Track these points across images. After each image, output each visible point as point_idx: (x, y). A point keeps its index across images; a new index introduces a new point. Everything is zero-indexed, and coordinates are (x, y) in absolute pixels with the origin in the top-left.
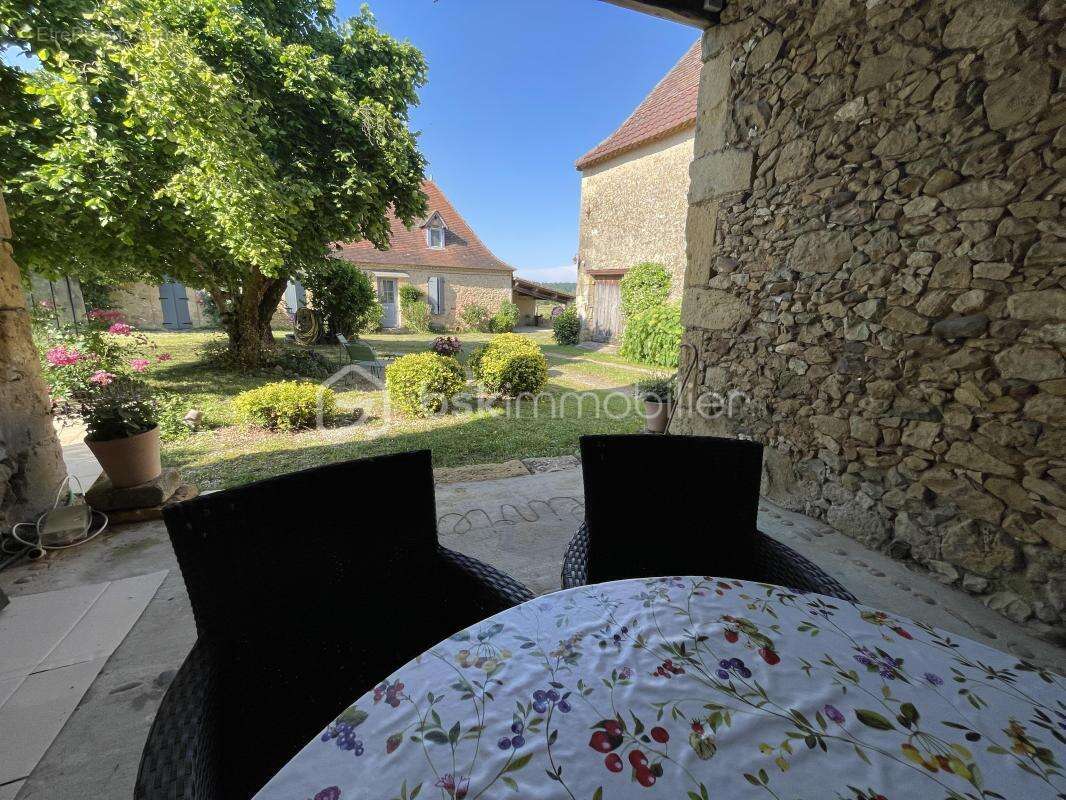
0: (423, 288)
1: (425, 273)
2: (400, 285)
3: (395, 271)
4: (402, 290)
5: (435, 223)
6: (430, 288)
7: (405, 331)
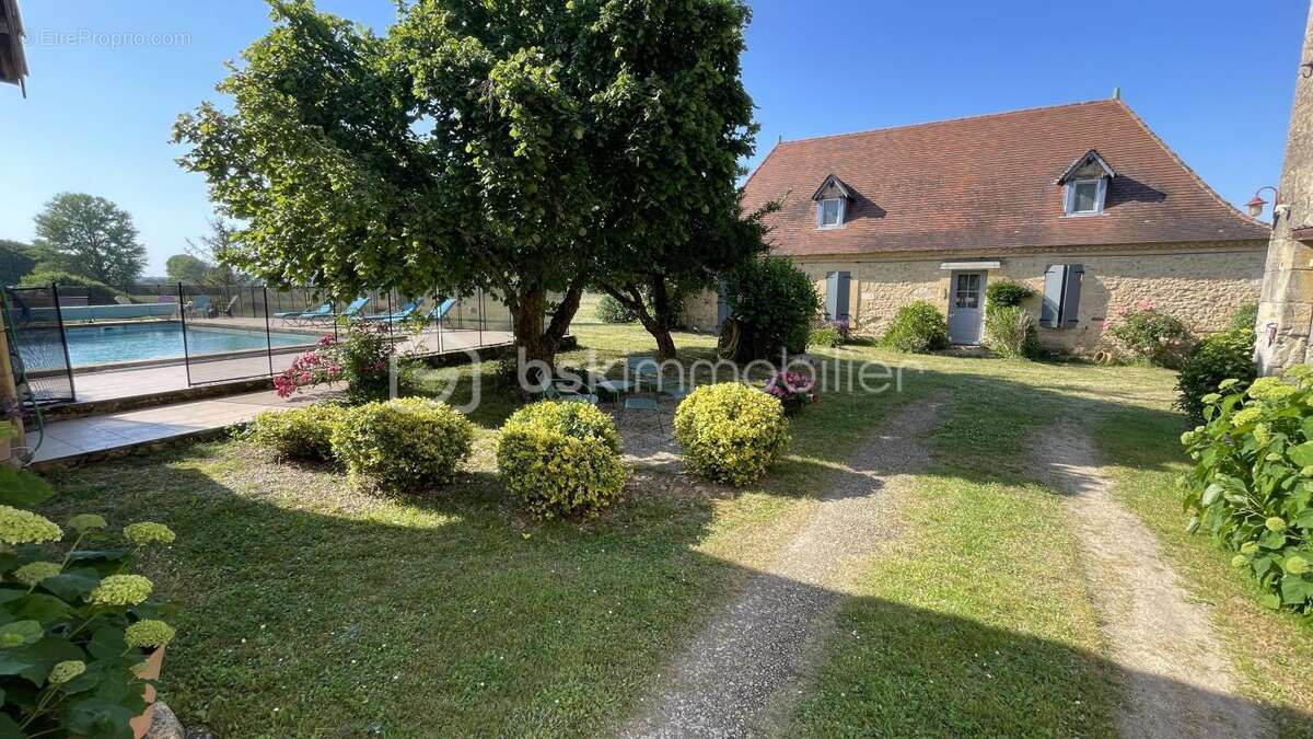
0: (1034, 283)
1: (1043, 259)
2: (991, 280)
3: (982, 259)
4: (991, 288)
5: (1088, 170)
6: (1048, 285)
7: (984, 353)
